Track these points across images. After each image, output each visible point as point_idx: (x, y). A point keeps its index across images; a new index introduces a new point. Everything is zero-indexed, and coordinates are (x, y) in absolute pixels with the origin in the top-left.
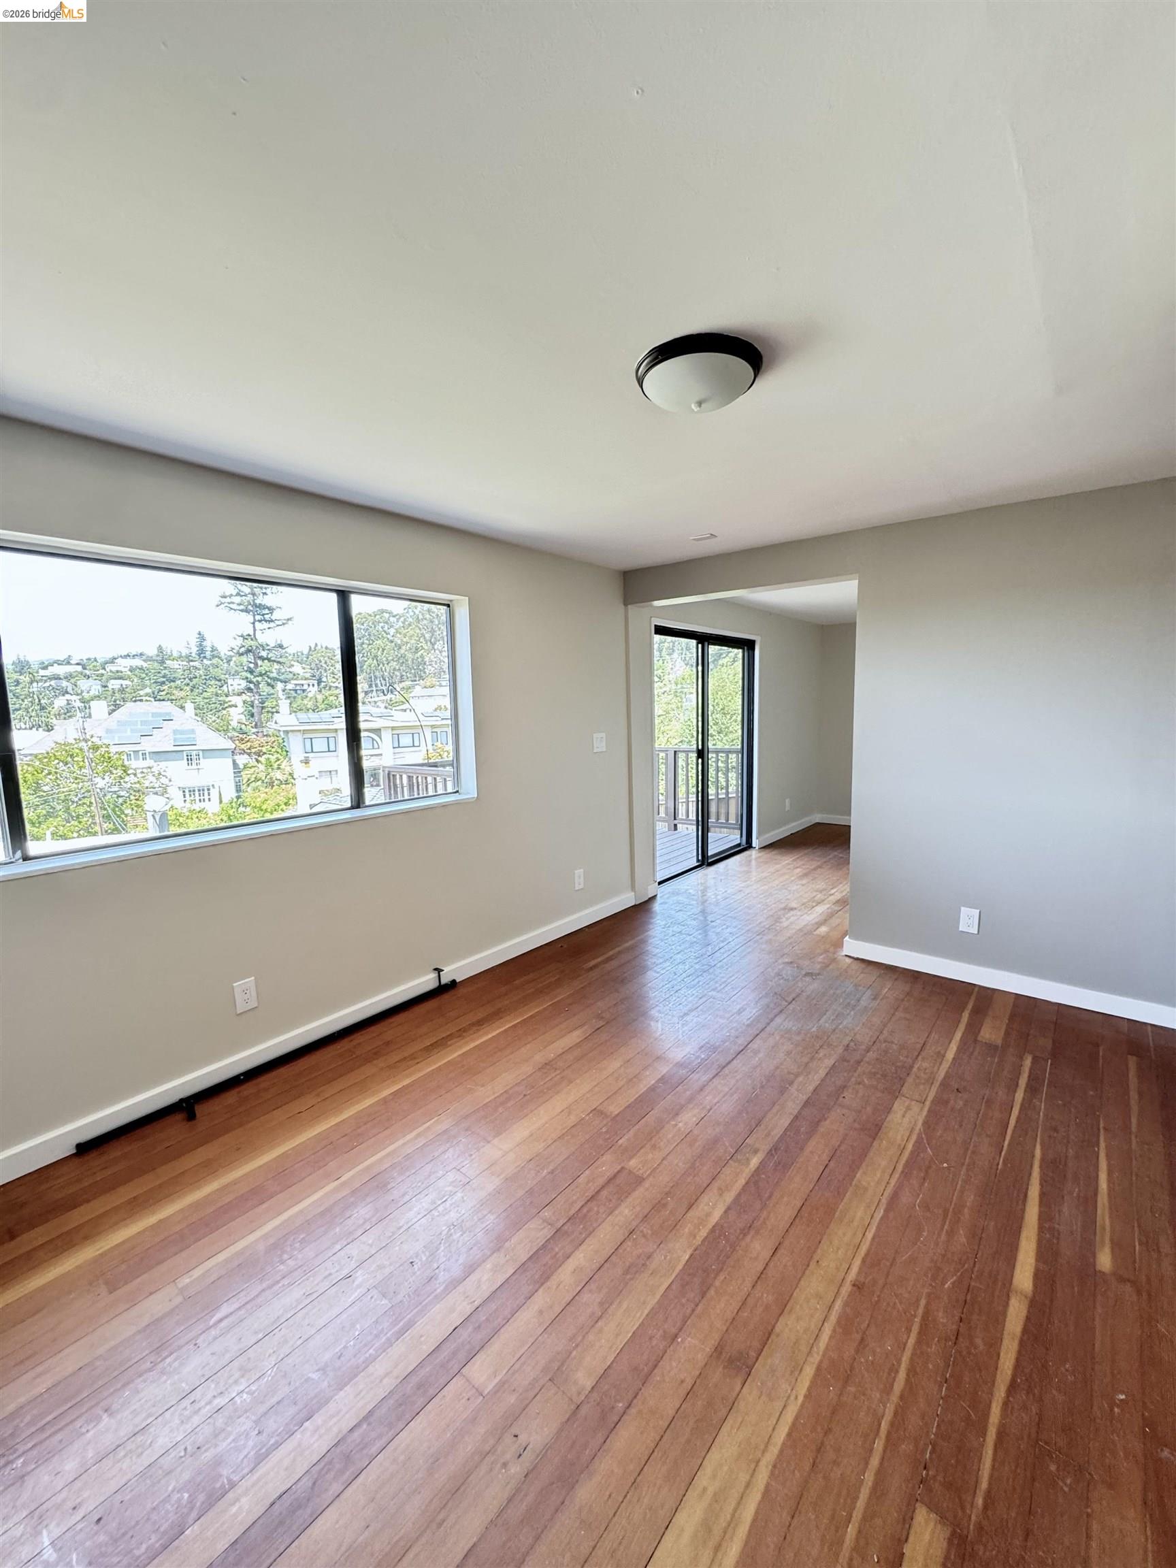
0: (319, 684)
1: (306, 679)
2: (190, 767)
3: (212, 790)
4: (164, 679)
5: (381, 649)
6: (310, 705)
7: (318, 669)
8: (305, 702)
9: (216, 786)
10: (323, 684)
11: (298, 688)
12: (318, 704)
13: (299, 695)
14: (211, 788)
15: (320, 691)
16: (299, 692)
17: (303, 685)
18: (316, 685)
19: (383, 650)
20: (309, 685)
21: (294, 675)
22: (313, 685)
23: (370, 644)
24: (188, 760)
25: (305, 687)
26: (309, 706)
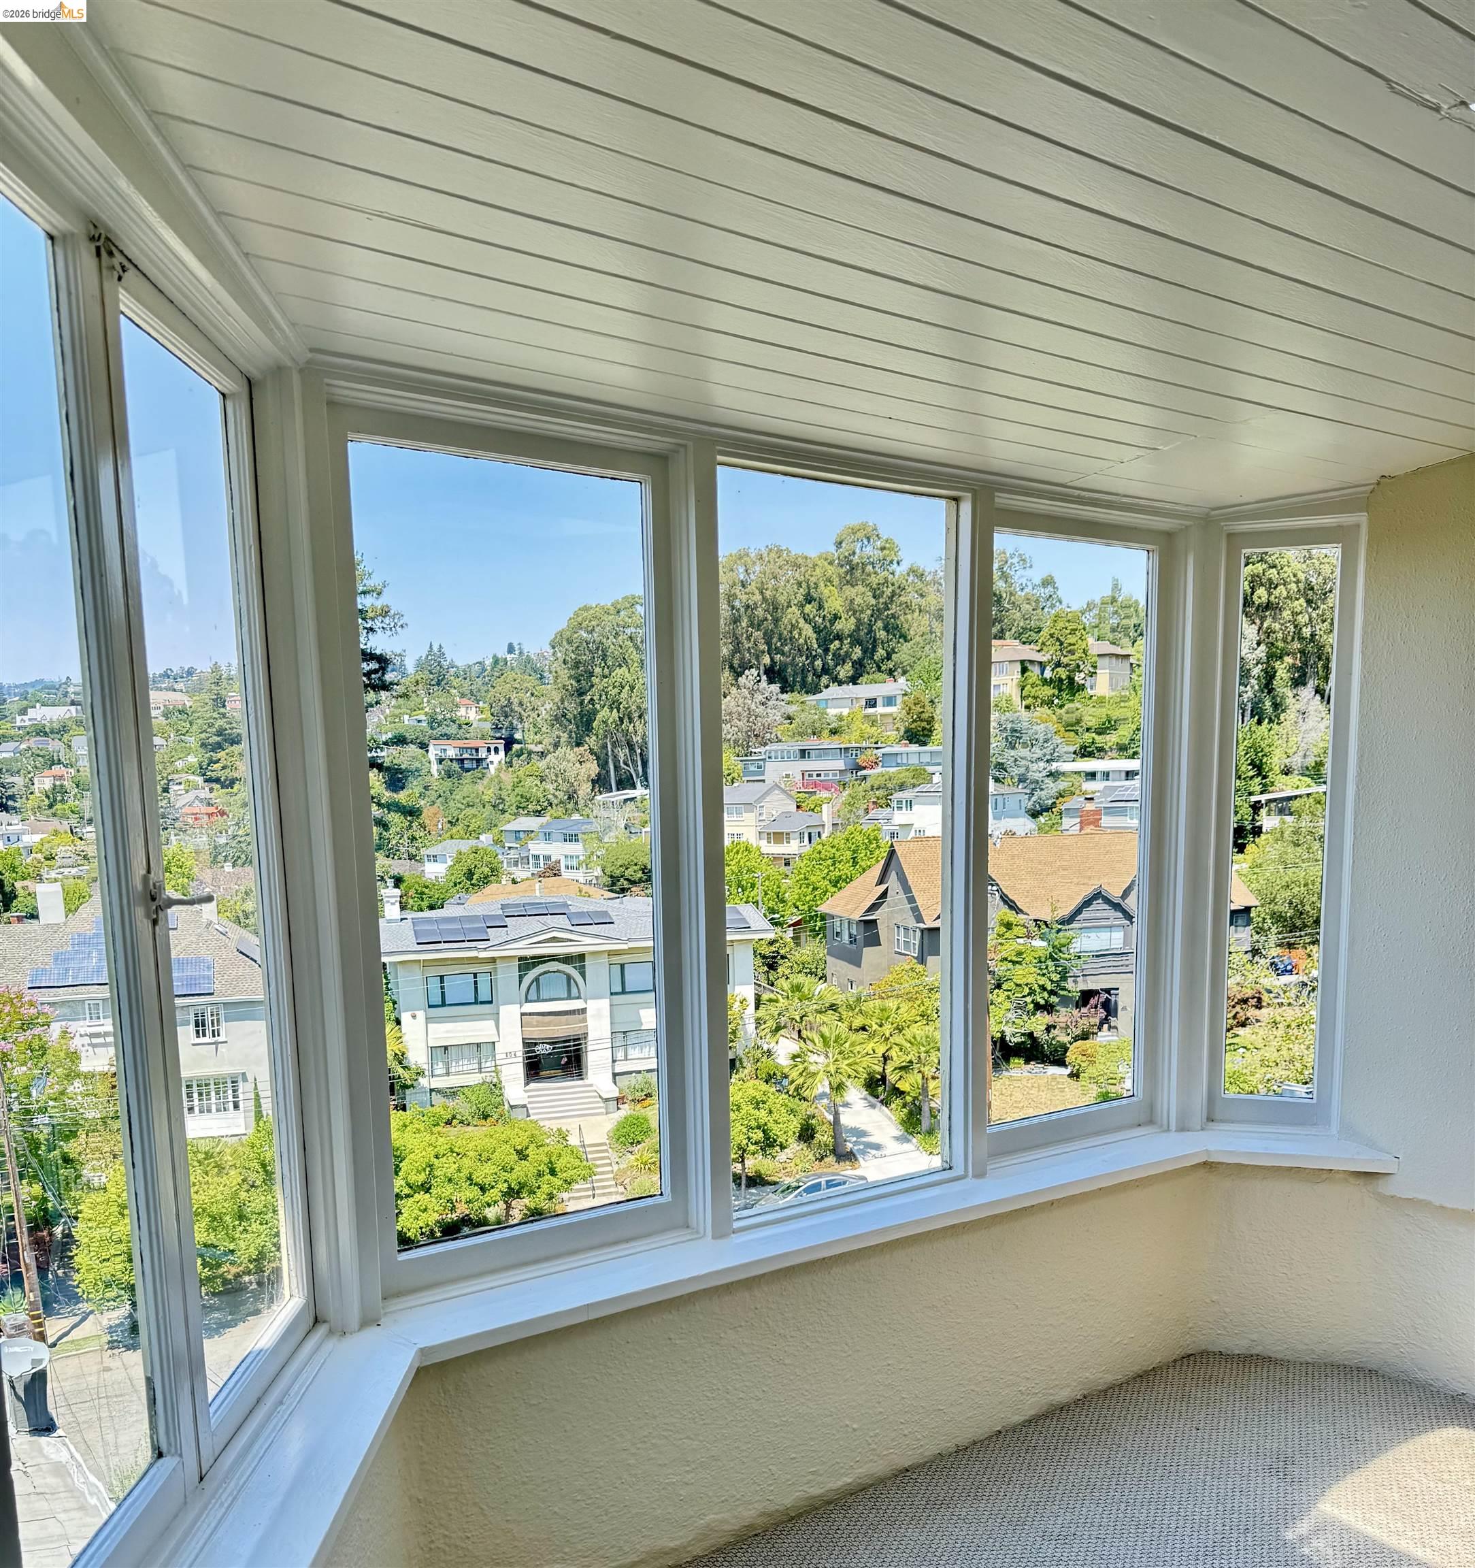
0: (508, 748)
1: (483, 737)
2: (202, 1040)
3: (241, 1087)
4: (219, 739)
5: (627, 688)
6: (489, 795)
7: (506, 717)
8: (480, 787)
9: (250, 1078)
10: (516, 747)
11: (466, 756)
12: (504, 794)
13: (468, 770)
14: (240, 1079)
15: (510, 764)
16: (467, 765)
17: (477, 750)
18: (501, 748)
19: (632, 688)
20: (489, 750)
21: (460, 726)
22: (496, 750)
23: (605, 677)
24: (197, 1026)
25: (483, 754)
26: (486, 798)
